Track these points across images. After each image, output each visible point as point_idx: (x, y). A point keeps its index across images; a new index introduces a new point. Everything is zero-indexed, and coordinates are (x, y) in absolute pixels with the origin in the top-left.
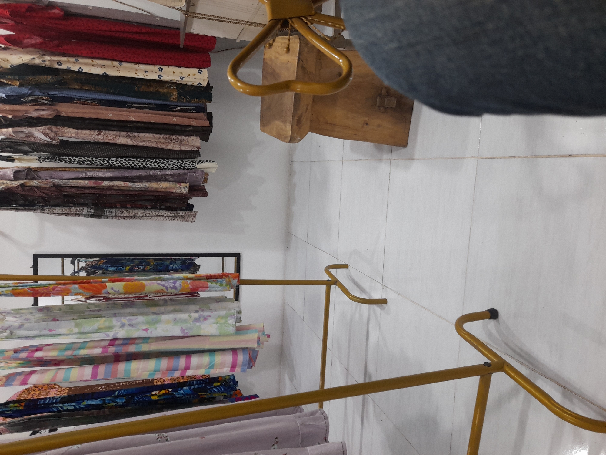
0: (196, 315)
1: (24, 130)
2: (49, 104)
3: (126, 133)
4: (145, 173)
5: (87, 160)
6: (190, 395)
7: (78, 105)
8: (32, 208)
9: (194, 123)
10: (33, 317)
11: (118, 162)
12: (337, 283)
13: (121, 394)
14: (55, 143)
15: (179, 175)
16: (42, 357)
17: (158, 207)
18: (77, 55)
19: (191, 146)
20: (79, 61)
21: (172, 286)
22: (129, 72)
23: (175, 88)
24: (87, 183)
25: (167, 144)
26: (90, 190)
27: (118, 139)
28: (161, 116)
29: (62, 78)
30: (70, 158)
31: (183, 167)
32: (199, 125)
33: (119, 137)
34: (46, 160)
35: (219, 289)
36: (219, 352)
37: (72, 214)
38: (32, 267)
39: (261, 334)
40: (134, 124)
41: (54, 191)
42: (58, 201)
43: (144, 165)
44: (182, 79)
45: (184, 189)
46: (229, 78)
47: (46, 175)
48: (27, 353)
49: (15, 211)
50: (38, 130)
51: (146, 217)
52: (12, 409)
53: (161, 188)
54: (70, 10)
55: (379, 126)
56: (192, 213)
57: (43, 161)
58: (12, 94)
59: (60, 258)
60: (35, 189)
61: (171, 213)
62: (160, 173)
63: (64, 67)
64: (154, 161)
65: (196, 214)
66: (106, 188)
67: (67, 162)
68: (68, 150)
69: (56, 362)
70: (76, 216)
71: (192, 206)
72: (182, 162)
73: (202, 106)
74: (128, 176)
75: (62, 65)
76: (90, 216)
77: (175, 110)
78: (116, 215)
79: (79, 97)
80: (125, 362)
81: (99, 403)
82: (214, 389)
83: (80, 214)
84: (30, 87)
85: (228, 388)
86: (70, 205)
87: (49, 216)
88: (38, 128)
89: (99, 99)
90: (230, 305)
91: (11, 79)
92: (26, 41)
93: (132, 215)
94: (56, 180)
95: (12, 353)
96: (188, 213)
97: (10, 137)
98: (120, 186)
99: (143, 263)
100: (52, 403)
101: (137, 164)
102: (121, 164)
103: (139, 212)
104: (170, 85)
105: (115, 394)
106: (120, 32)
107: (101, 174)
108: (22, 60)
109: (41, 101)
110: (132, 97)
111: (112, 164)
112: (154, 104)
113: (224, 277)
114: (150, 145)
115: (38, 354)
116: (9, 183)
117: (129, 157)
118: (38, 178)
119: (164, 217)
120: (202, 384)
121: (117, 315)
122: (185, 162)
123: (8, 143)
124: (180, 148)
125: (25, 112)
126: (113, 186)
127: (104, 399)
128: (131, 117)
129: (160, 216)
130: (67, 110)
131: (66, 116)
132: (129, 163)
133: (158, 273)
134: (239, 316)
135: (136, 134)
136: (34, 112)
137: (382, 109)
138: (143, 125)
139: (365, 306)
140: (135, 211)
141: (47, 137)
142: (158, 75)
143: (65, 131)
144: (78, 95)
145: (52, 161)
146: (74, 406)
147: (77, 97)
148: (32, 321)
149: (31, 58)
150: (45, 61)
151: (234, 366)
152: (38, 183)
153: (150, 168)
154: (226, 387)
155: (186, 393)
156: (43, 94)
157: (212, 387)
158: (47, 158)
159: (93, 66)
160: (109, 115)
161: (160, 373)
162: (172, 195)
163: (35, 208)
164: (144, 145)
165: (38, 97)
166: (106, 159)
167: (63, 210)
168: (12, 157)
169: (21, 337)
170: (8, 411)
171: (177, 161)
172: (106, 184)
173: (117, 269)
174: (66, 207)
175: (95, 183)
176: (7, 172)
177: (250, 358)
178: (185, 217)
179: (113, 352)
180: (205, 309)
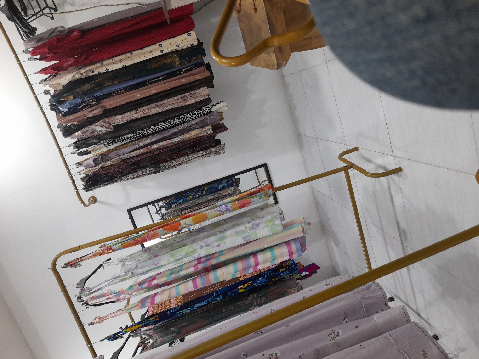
0: (249, 225)
1: (88, 129)
2: (96, 104)
3: (154, 104)
4: (178, 129)
5: (136, 135)
6: (265, 282)
7: (115, 97)
8: (114, 180)
9: (198, 77)
10: (142, 258)
11: (156, 128)
12: (353, 166)
13: (218, 294)
14: (111, 130)
15: (202, 121)
16: (158, 284)
17: (195, 150)
18: (100, 60)
19: (202, 96)
20: (103, 64)
21: (225, 209)
22: (140, 57)
23: (176, 55)
24: (142, 151)
25: (185, 102)
26: (146, 155)
27: (151, 111)
28: (174, 82)
29: (97, 82)
30: (124, 137)
31: (202, 114)
32: (203, 78)
33: (151, 109)
34: (110, 144)
35: (260, 200)
36: (277, 246)
37: (140, 175)
38: (129, 219)
39: (303, 224)
40: (157, 95)
41: (123, 164)
42: (128, 170)
43: (175, 123)
44: (178, 47)
45: (208, 131)
47: (114, 155)
48: (147, 284)
49: (104, 186)
50: (97, 125)
51: (190, 160)
52: (152, 321)
53: (193, 136)
54: (83, 28)
56: (221, 147)
57: (108, 146)
58: (71, 106)
59: (146, 206)
60: (111, 167)
61: (206, 152)
62: (187, 125)
63: (96, 73)
64: (180, 118)
65: (224, 146)
66: (156, 150)
67: (124, 141)
68: (121, 132)
69: (168, 283)
70: (143, 176)
71: (219, 140)
72: (200, 111)
73: (200, 61)
74: (167, 135)
75: (94, 72)
76: (152, 173)
77: (181, 73)
78: (169, 166)
79: (114, 91)
80: (212, 271)
81: (205, 303)
82: (282, 274)
83: (145, 174)
84: (80, 97)
85: (292, 271)
86: (137, 170)
87: (127, 181)
88: (96, 124)
89: (128, 86)
90: (272, 209)
91: (67, 96)
92: (65, 65)
93: (180, 163)
94: (122, 156)
95: (138, 286)
96: (218, 147)
97: (82, 137)
98: (164, 145)
99: (199, 190)
100: (175, 312)
101: (170, 124)
102: (159, 128)
103: (184, 159)
104: (171, 54)
105: (214, 295)
106: (122, 29)
107: (148, 141)
108: (68, 79)
109: (91, 103)
110: (149, 75)
111: (153, 131)
112: (165, 74)
113: (261, 191)
114: (174, 107)
115: (154, 282)
116: (93, 169)
117: (163, 121)
118: (109, 159)
119: (202, 157)
120: (272, 272)
121: (195, 240)
122: (202, 110)
123: (82, 141)
124: (195, 100)
125: (84, 116)
126: (160, 147)
127: (208, 300)
128: (154, 91)
129: (199, 157)
130: (110, 103)
131: (111, 108)
132: (164, 126)
134: (282, 216)
135: (161, 102)
136: (89, 114)
138: (163, 94)
140: (181, 159)
141: (104, 128)
142: (160, 51)
143: (114, 119)
144: (113, 89)
145: (114, 144)
146: (189, 310)
147: (112, 91)
148: (142, 261)
149: (73, 75)
150: (82, 74)
151: (291, 254)
152: (111, 162)
153: (180, 124)
154: (289, 270)
155: (262, 282)
156: (90, 98)
157: (280, 273)
158: (110, 143)
159: (114, 63)
160: (138, 96)
161: (239, 273)
162: (202, 138)
163: (115, 180)
164: (170, 109)
165: (87, 102)
166: (148, 129)
167: (133, 175)
168: (88, 151)
169: (140, 274)
170: (150, 323)
171: (197, 111)
172: (155, 147)
173: (183, 200)
174: (135, 172)
175: (147, 149)
176: (89, 162)
177: (301, 244)
178: (216, 151)
179: (202, 267)
180: (255, 218)
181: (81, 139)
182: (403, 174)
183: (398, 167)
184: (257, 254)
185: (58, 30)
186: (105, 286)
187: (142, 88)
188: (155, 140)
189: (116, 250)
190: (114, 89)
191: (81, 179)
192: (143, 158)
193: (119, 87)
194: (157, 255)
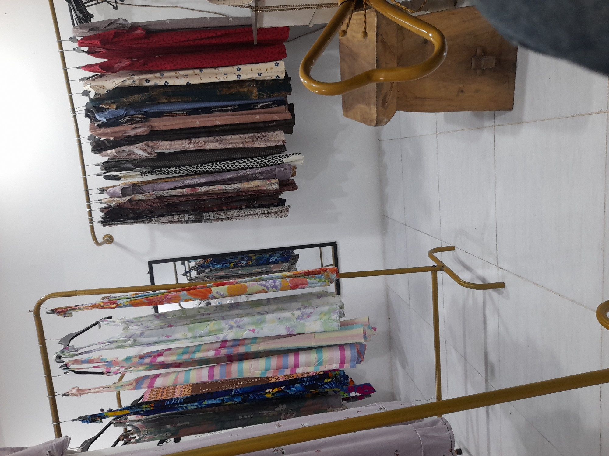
0: (298, 313)
1: (126, 149)
2: (143, 121)
3: (214, 137)
4: (236, 174)
5: (182, 169)
6: (302, 392)
7: (168, 118)
9: (276, 117)
10: (152, 324)
11: (210, 167)
12: (444, 269)
13: (238, 393)
14: (153, 157)
15: (268, 172)
16: (163, 362)
17: (252, 206)
18: (161, 70)
19: (276, 141)
20: (164, 75)
21: (272, 286)
22: (210, 77)
23: (255, 85)
24: (185, 191)
25: (253, 143)
26: (189, 197)
27: (208, 145)
28: (244, 116)
29: (151, 95)
30: (168, 169)
31: (271, 163)
32: (281, 119)
33: (208, 142)
34: (148, 174)
35: (319, 284)
36: (327, 348)
37: (176, 221)
38: (148, 273)
39: (366, 328)
40: (221, 128)
41: (157, 203)
42: (162, 211)
43: (234, 166)
44: (260, 75)
45: (274, 185)
47: (149, 188)
48: (150, 359)
49: (127, 225)
50: (137, 147)
51: (242, 216)
52: (144, 409)
53: (253, 187)
54: (150, 27)
56: (284, 208)
57: (145, 175)
58: (111, 117)
59: (173, 262)
60: (141, 202)
61: (264, 211)
62: (249, 172)
63: (152, 83)
64: (243, 161)
65: (288, 209)
66: (202, 193)
67: (165, 174)
68: (165, 163)
69: (176, 365)
70: (179, 223)
71: (284, 200)
72: (269, 158)
73: (282, 99)
74: (220, 179)
75: (150, 82)
76: (191, 221)
77: (256, 107)
78: (215, 218)
79: (168, 110)
80: (237, 362)
81: (218, 402)
82: (325, 386)
83: (182, 221)
84: (125, 108)
85: (339, 384)
86: (173, 213)
87: (157, 225)
88: (137, 145)
89: (187, 109)
90: (331, 299)
91: (109, 103)
92: (116, 66)
93: (229, 217)
94: (158, 192)
95: (137, 359)
96: (281, 208)
97: (114, 157)
98: (214, 190)
99: (245, 258)
100: (177, 404)
101: (228, 166)
102: (214, 169)
103: (235, 213)
104: (249, 83)
105: (232, 394)
106: (197, 39)
107: (196, 181)
108: (116, 84)
109: (136, 119)
110: (216, 101)
111: (205, 170)
112: (237, 105)
113: (323, 272)
114: (237, 146)
115: (160, 359)
117: (219, 161)
118: (142, 191)
119: (258, 215)
120: (313, 380)
121: (225, 317)
122: (272, 158)
123: (114, 163)
124: (266, 144)
125: (124, 133)
126: (208, 191)
127: (222, 398)
128: (217, 121)
129: (255, 214)
130: (159, 124)
131: (159, 130)
132: (220, 166)
133: (260, 267)
134: (342, 310)
135: (224, 138)
136: (131, 131)
137: (478, 71)
138: (228, 127)
140: (231, 213)
141: (145, 153)
142: (237, 76)
143: (160, 144)
144: (168, 108)
145: (152, 175)
146: (196, 405)
147: (166, 110)
148: (151, 329)
149: (123, 80)
150: (135, 81)
151: (342, 362)
152: (143, 197)
153: (240, 169)
154: (336, 382)
155: (298, 390)
156: (137, 113)
157: (323, 383)
158: (147, 172)
159: (177, 77)
160: (196, 123)
161: (271, 372)
162: (263, 192)
163: (143, 220)
164: (232, 147)
165: (133, 116)
166: (199, 166)
167: (167, 219)
168: (118, 176)
169: (144, 345)
170: (141, 411)
171: (265, 158)
172: (202, 190)
173: (222, 266)
174: (170, 216)
175: (192, 190)
176: (115, 190)
177: (358, 353)
178: (278, 212)
179: (226, 353)
180: (307, 306)
181: (113, 160)
182: (505, 292)
183: (500, 281)
185: (118, 22)
186: (96, 350)
187: (204, 115)
188: (205, 181)
189: (121, 307)
190: (170, 108)
191: (100, 208)
192: (183, 200)
193: (176, 107)
194: (172, 325)
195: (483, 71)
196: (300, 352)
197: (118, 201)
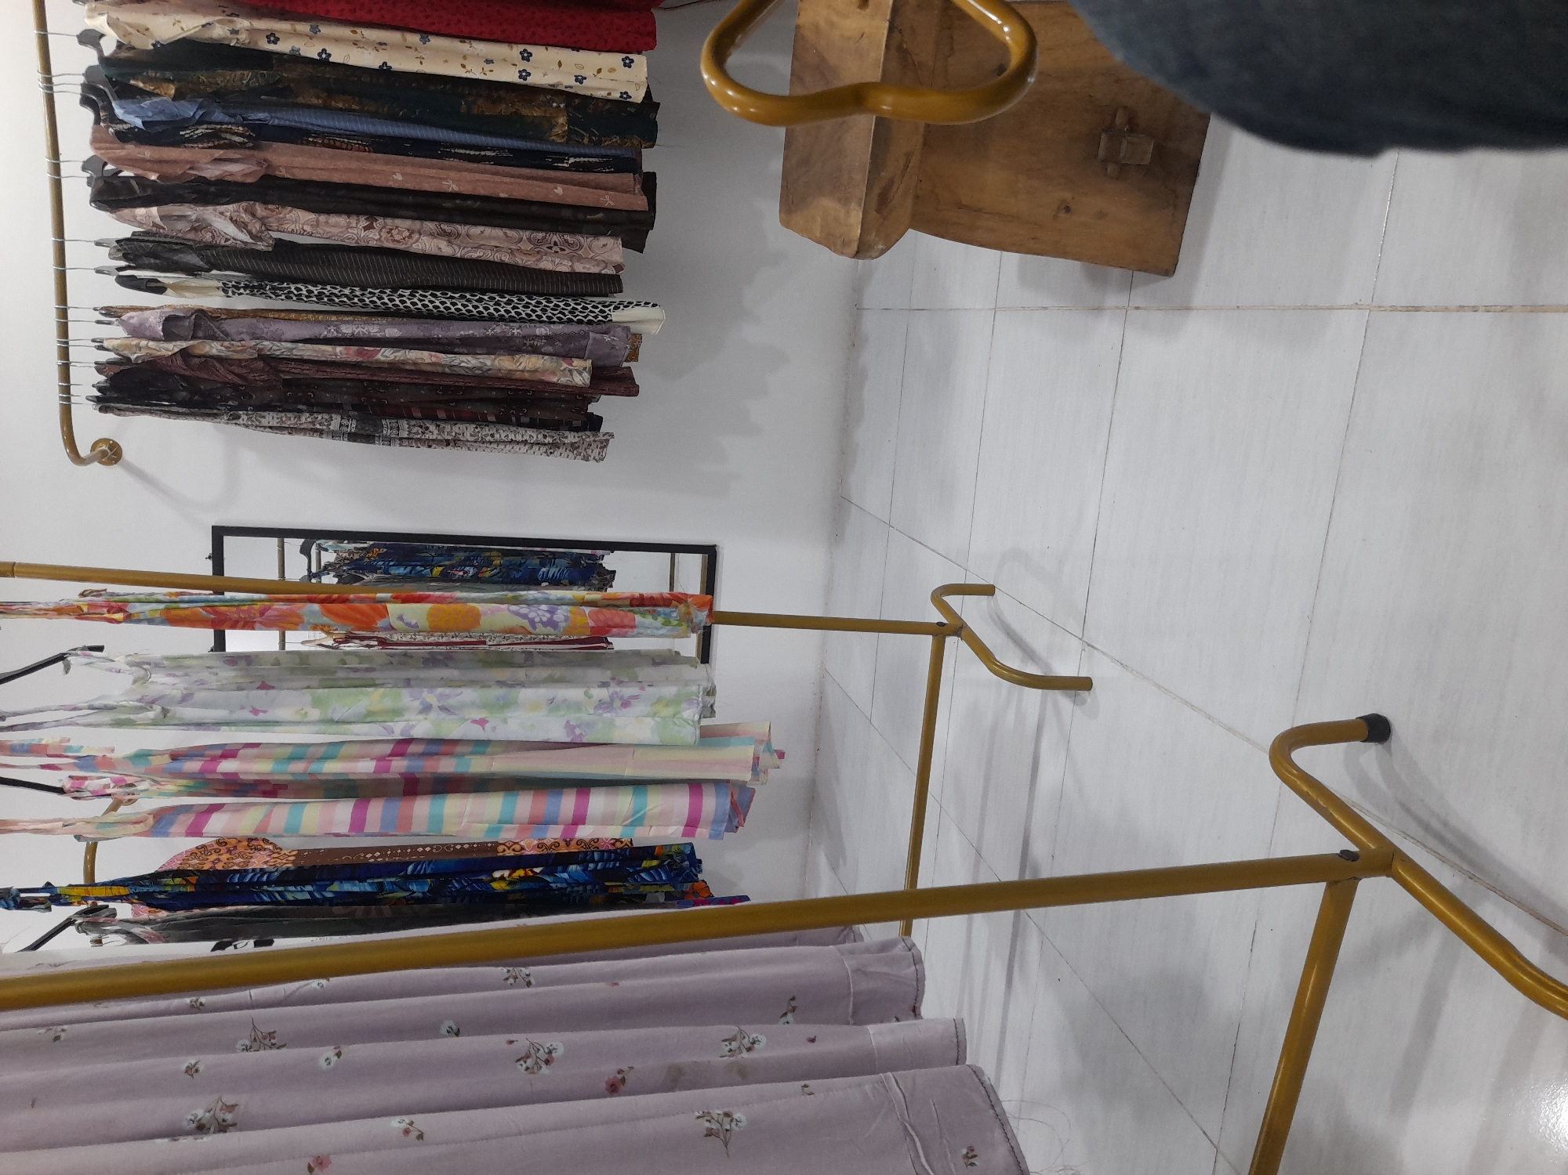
0: (602, 693)
1: (189, 213)
2: (247, 145)
3: (437, 223)
4: (484, 331)
5: (339, 294)
6: (585, 884)
7: (318, 149)
8: (208, 411)
9: (608, 200)
10: (214, 678)
11: (415, 300)
12: (963, 633)
13: (422, 873)
14: (263, 248)
15: (568, 338)
16: (236, 774)
17: (514, 419)
18: (314, 16)
19: (598, 263)
20: (320, 31)
21: (545, 619)
22: (446, 61)
23: (562, 106)
24: (341, 354)
25: (539, 257)
26: (348, 371)
27: (417, 241)
28: (525, 182)
29: (278, 77)
30: (299, 286)
31: (578, 318)
32: (621, 208)
33: (420, 234)
34: (242, 291)
35: (661, 632)
36: (659, 787)
37: (304, 429)
38: (209, 558)
39: (762, 748)
40: (458, 201)
41: (259, 371)
42: (271, 396)
43: (481, 309)
44: (581, 83)
45: (578, 374)
46: (706, 77)
47: (241, 329)
48: (203, 762)
50: (222, 213)
51: (483, 443)
52: (169, 889)
53: (522, 371)
55: (1101, 215)
56: (597, 439)
57: (234, 293)
58: (158, 118)
59: (276, 539)
60: (216, 363)
61: (545, 437)
62: (518, 331)
63: (283, 47)
64: (505, 300)
65: (607, 441)
66: (386, 366)
67: (291, 298)
68: (294, 268)
69: (268, 788)
70: (313, 436)
71: (600, 420)
72: (575, 304)
73: (629, 155)
74: (440, 336)
75: (279, 43)
76: (347, 435)
77: (560, 165)
78: (411, 436)
79: (321, 129)
80: (430, 796)
81: (368, 889)
82: (643, 875)
83: (323, 430)
84: (199, 100)
85: (677, 875)
86: (300, 407)
87: (250, 431)
88: (221, 208)
89: (372, 134)
90: (686, 671)
91: (156, 79)
93: (450, 438)
94: (266, 343)
95: (166, 759)
96: (589, 436)
97: (154, 230)
98: (420, 361)
100: (260, 883)
101: (464, 306)
102: (423, 305)
103: (467, 431)
104: (549, 97)
105: (407, 871)
107: (373, 330)
108: (182, 29)
109: (228, 136)
110: (453, 128)
111: (402, 306)
112: (508, 149)
113: (674, 602)
114: (496, 257)
115: (227, 766)
116: (154, 347)
117: (444, 288)
118: (221, 335)
119: (527, 447)
120: (615, 860)
121: (412, 682)
122: (583, 304)
123: (151, 245)
124: (571, 266)
125: (188, 166)
126: (404, 363)
127: (381, 880)
128: (451, 183)
129: (518, 443)
130: (290, 161)
131: (289, 176)
132: (443, 303)
133: (510, 586)
134: (709, 700)
135: (462, 229)
136: (209, 166)
137: (1111, 168)
138: (478, 203)
139: (1033, 695)
140: (456, 429)
141: (242, 231)
142: (519, 72)
143: (287, 216)
144: (319, 122)
145: (254, 295)
146: (309, 892)
147: (315, 129)
148: (212, 687)
149: (204, 22)
150: (238, 31)
151: (692, 824)
152: (223, 349)
153: (495, 318)
154: (672, 870)
155: (574, 880)
156: (233, 120)
157: (638, 869)
158: (242, 285)
159: (354, 44)
160: (394, 176)
161: (513, 829)
162: (548, 389)
163: (215, 411)
164: (482, 258)
165: (219, 127)
166: (386, 293)
167: (281, 418)
168: (159, 282)
169: (188, 724)
170: (161, 893)
171: (564, 300)
172: (386, 357)
173: (411, 572)
174: (290, 411)
175: (359, 353)
176: (147, 319)
177: (734, 805)
178: (579, 447)
179: (403, 771)
180: (626, 680)
181: (146, 238)
183: (1083, 674)
184: (592, 789)
186: (53, 723)
187: (418, 159)
188: (399, 336)
189: (139, 621)
190: (325, 123)
191: (96, 363)
192: (334, 375)
193: (342, 125)
194: (270, 684)
195: (1123, 172)
196: (592, 790)
197: (150, 348)
